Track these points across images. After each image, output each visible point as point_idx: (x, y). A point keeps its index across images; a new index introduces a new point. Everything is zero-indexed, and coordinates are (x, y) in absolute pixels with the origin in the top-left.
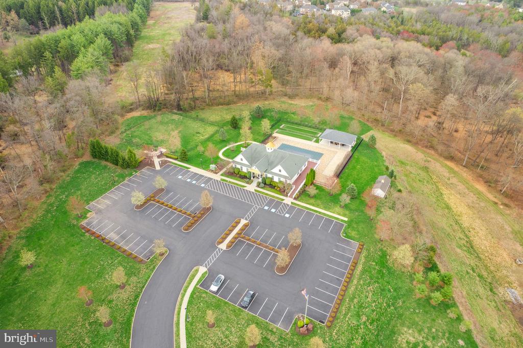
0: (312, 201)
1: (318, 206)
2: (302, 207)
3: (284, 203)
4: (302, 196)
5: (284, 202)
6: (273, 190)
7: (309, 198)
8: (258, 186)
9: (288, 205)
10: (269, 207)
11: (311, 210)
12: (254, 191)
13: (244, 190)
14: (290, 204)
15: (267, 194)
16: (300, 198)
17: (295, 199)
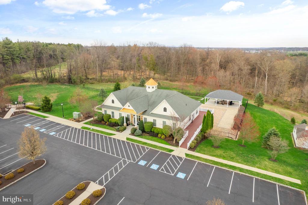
0: (219, 152)
1: (232, 159)
2: (206, 160)
3: (174, 156)
4: (201, 146)
5: (172, 153)
6: (155, 138)
7: (213, 149)
8: (133, 133)
9: (180, 158)
10: (148, 161)
11: (222, 164)
12: (125, 140)
13: (110, 138)
14: (184, 156)
15: (145, 144)
16: (198, 149)
17: (190, 149)
